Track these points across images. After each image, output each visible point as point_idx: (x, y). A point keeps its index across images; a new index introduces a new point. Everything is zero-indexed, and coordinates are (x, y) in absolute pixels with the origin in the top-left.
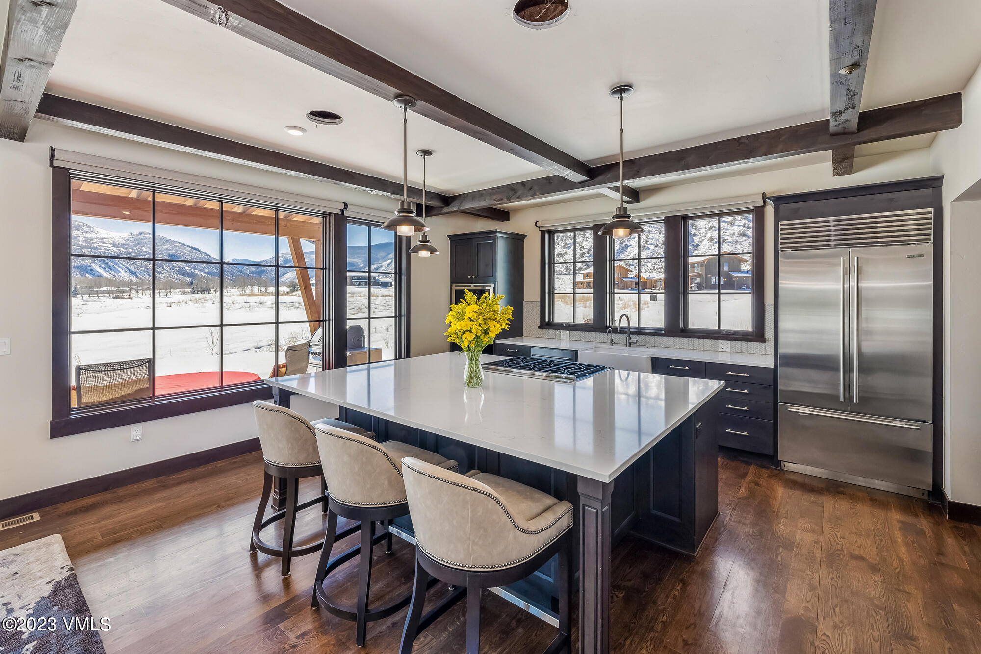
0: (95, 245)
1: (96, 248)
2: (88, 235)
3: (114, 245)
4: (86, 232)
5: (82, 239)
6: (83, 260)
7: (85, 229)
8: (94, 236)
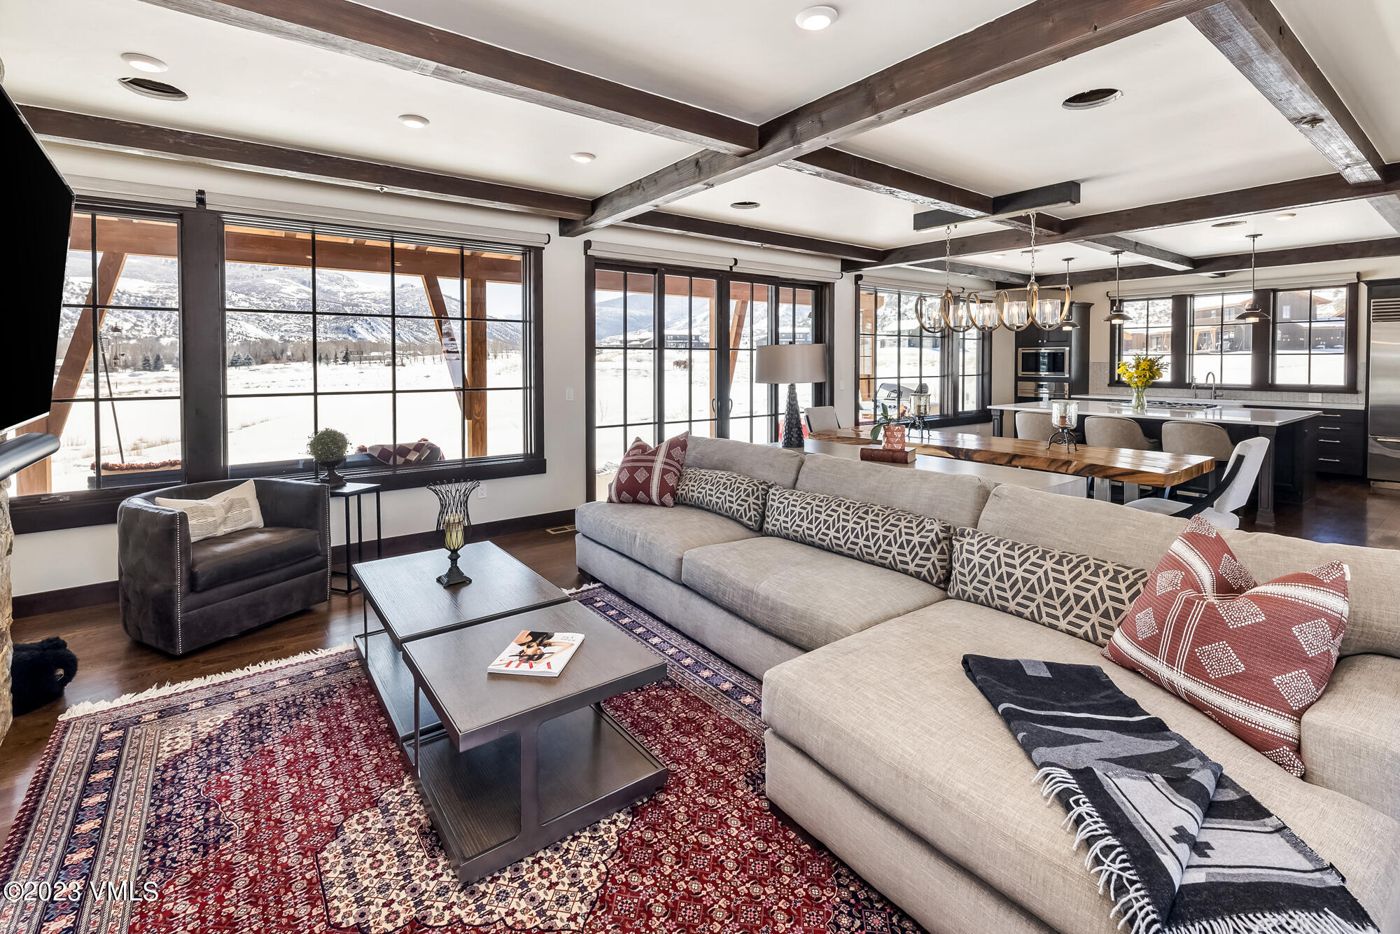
0: (356, 301)
1: (357, 305)
2: (348, 290)
3: (375, 301)
4: (345, 286)
5: (342, 294)
6: (345, 320)
7: (345, 282)
8: (354, 290)
